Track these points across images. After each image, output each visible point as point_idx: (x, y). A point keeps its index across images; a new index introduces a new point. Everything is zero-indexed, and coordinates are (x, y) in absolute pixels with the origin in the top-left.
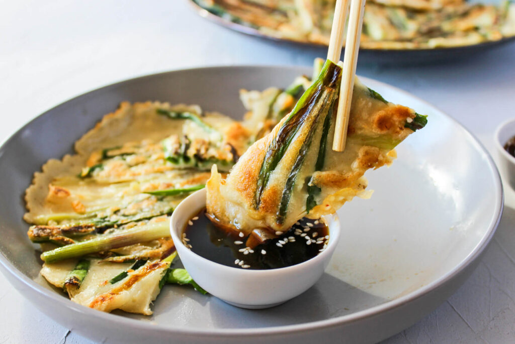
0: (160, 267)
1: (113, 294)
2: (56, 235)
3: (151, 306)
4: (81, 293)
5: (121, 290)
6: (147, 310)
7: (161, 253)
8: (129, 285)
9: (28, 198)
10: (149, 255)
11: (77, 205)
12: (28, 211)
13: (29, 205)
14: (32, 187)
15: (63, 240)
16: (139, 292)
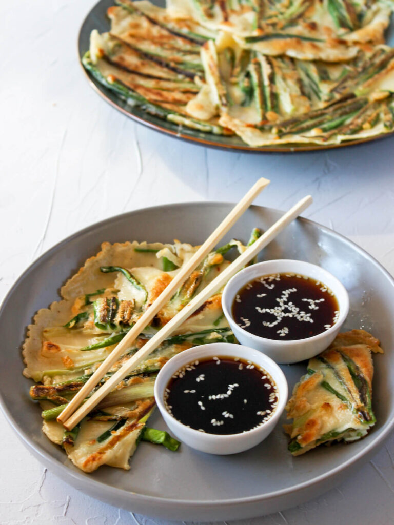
0: (137, 428)
1: (100, 453)
2: (52, 395)
3: (130, 462)
4: (76, 451)
5: (106, 448)
6: (126, 466)
7: (138, 413)
8: (112, 444)
9: (25, 352)
10: (128, 416)
11: (67, 360)
12: (25, 365)
13: (27, 360)
14: (27, 341)
15: (58, 399)
16: (120, 451)
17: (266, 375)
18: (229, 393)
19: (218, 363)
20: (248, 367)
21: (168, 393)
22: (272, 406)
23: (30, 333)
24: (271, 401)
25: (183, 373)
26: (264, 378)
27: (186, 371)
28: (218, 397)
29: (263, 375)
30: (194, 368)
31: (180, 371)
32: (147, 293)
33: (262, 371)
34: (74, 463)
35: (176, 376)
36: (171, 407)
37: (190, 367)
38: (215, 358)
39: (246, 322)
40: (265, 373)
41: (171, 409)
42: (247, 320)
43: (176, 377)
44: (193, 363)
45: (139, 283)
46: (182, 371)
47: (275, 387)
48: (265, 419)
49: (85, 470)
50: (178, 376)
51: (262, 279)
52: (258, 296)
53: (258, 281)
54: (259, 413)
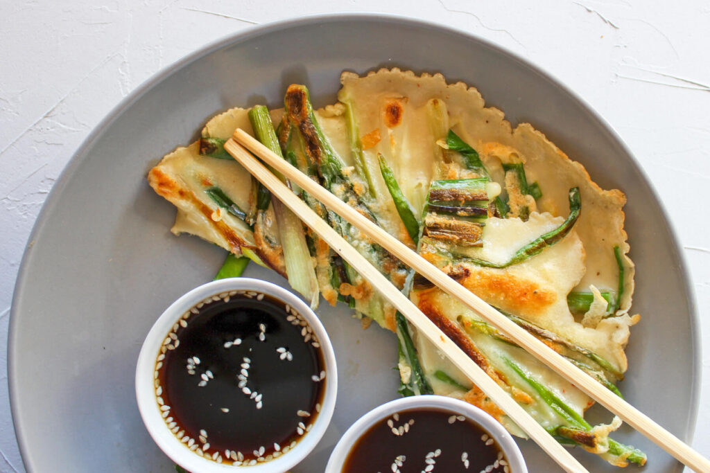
3: (184, 235)
5: (195, 201)
9: (384, 72)
12: (363, 75)
13: (372, 76)
14: (409, 75)
17: (281, 451)
18: (247, 391)
19: (315, 378)
20: (301, 424)
21: (255, 298)
22: (217, 453)
23: (426, 77)
24: (228, 454)
25: (297, 322)
26: (277, 447)
27: (300, 327)
28: (245, 372)
29: (283, 445)
30: (306, 340)
31: (299, 317)
32: (502, 268)
33: (290, 445)
34: (167, 157)
35: (290, 311)
36: (227, 300)
37: (308, 333)
38: (323, 375)
39: (401, 428)
40: (285, 450)
41: (222, 300)
42: (407, 431)
43: (288, 309)
44: (314, 338)
45: (529, 252)
46: (300, 321)
47: (254, 462)
48: (192, 441)
49: (151, 172)
50: (290, 314)
51: (502, 463)
52: (465, 455)
53: (500, 456)
54: (203, 433)
